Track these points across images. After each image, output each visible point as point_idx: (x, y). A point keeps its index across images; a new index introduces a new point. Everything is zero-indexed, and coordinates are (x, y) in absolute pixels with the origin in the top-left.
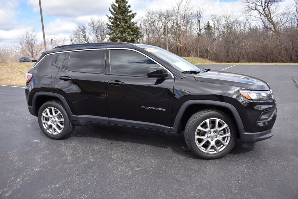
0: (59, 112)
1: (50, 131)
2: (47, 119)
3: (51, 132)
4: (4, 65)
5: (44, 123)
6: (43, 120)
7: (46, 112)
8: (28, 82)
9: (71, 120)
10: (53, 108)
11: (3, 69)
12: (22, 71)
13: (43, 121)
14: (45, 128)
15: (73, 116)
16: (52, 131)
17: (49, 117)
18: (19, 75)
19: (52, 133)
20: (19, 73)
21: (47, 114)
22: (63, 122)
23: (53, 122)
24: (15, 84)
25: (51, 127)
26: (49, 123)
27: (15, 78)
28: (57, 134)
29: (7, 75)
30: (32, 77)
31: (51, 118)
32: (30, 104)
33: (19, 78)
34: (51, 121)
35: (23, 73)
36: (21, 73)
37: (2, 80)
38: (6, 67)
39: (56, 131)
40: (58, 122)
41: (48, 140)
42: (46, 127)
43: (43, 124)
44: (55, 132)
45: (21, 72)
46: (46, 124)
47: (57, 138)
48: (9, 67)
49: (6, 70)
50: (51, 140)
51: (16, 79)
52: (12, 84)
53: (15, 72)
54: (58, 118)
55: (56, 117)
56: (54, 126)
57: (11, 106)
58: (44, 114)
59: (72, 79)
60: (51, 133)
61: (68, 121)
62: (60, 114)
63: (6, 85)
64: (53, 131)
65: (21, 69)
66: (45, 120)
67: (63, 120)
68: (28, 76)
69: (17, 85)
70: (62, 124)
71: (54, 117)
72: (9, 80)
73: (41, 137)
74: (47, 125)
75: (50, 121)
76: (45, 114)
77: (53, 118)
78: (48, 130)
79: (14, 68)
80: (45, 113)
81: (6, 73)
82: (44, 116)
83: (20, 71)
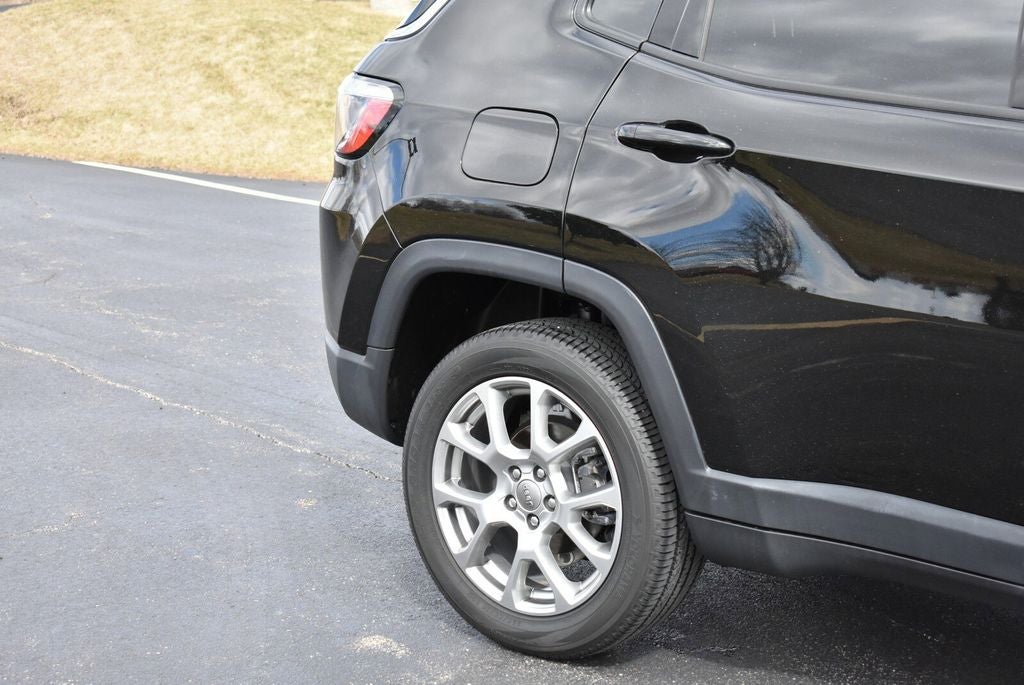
0: (588, 430)
1: (490, 580)
2: (480, 477)
3: (501, 587)
4: (98, 14)
5: (451, 507)
6: (448, 477)
7: (474, 417)
8: (356, 154)
9: (680, 509)
10: (538, 390)
11: (87, 39)
12: (214, 59)
13: (439, 485)
14: (455, 546)
15: (709, 480)
16: (513, 583)
17: (498, 457)
18: (192, 89)
19: (508, 597)
20: (196, 78)
21: (481, 432)
22: (613, 512)
23: (527, 505)
24: (167, 156)
25: (502, 541)
26: (493, 509)
27: (167, 114)
28: (550, 610)
29: (112, 83)
30: (394, 110)
31: (511, 469)
32: (351, 330)
33: (194, 112)
34: (509, 497)
35: (220, 75)
36: (209, 77)
37: (83, 122)
38: (108, 23)
39: (540, 587)
40: (569, 515)
41: (470, 649)
42: (464, 543)
43: (443, 514)
44: (536, 595)
45: (208, 65)
46: (460, 513)
47: (547, 643)
48: (129, 30)
49: (112, 50)
50: (496, 654)
51: (175, 117)
52: (148, 153)
53: (170, 69)
54: (567, 474)
55: (552, 468)
56: (532, 543)
57: (154, 326)
58: (455, 432)
59: (738, 147)
60: (496, 595)
61: (658, 517)
62: (594, 443)
63: (105, 158)
64: (520, 582)
65: (206, 46)
66: (456, 475)
67: (610, 496)
68: (362, 100)
69: (183, 167)
70: (603, 535)
71: (538, 466)
72: (127, 127)
73: (411, 618)
74: (474, 523)
75: (500, 492)
76: (468, 427)
77: (527, 472)
78: (480, 564)
79: (165, 37)
80: (463, 420)
81: (111, 68)
82: (452, 448)
83: (205, 59)
